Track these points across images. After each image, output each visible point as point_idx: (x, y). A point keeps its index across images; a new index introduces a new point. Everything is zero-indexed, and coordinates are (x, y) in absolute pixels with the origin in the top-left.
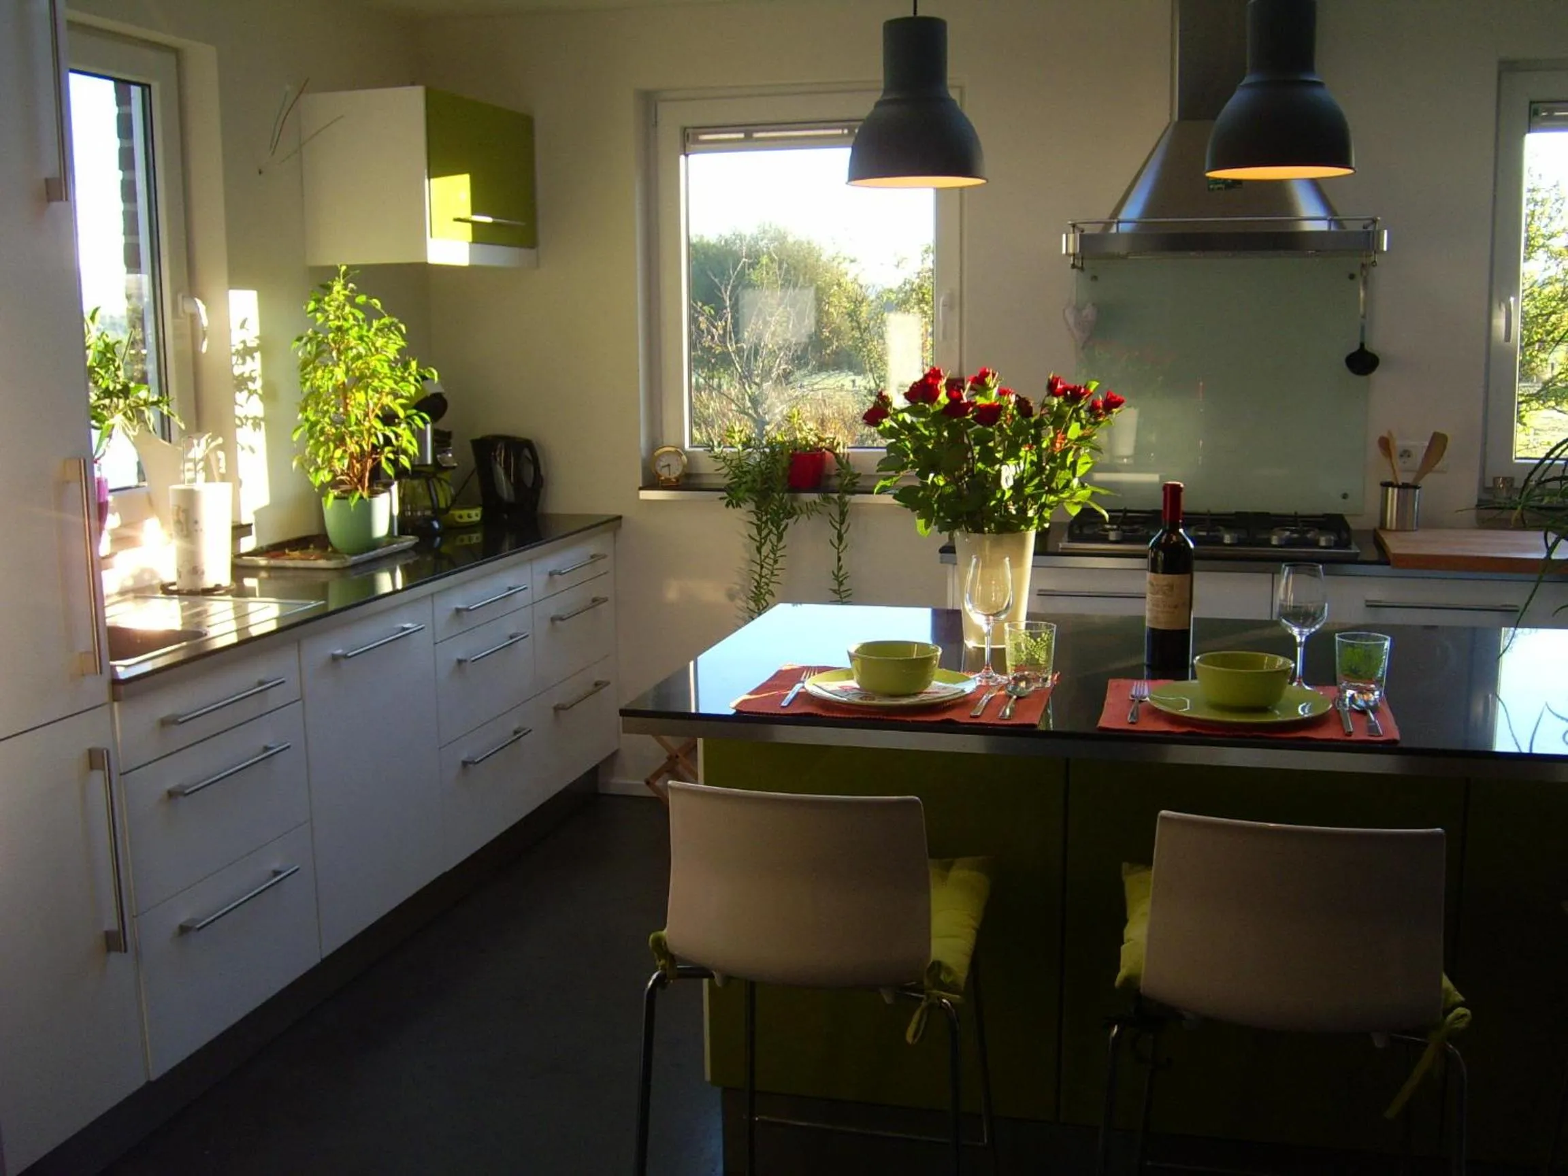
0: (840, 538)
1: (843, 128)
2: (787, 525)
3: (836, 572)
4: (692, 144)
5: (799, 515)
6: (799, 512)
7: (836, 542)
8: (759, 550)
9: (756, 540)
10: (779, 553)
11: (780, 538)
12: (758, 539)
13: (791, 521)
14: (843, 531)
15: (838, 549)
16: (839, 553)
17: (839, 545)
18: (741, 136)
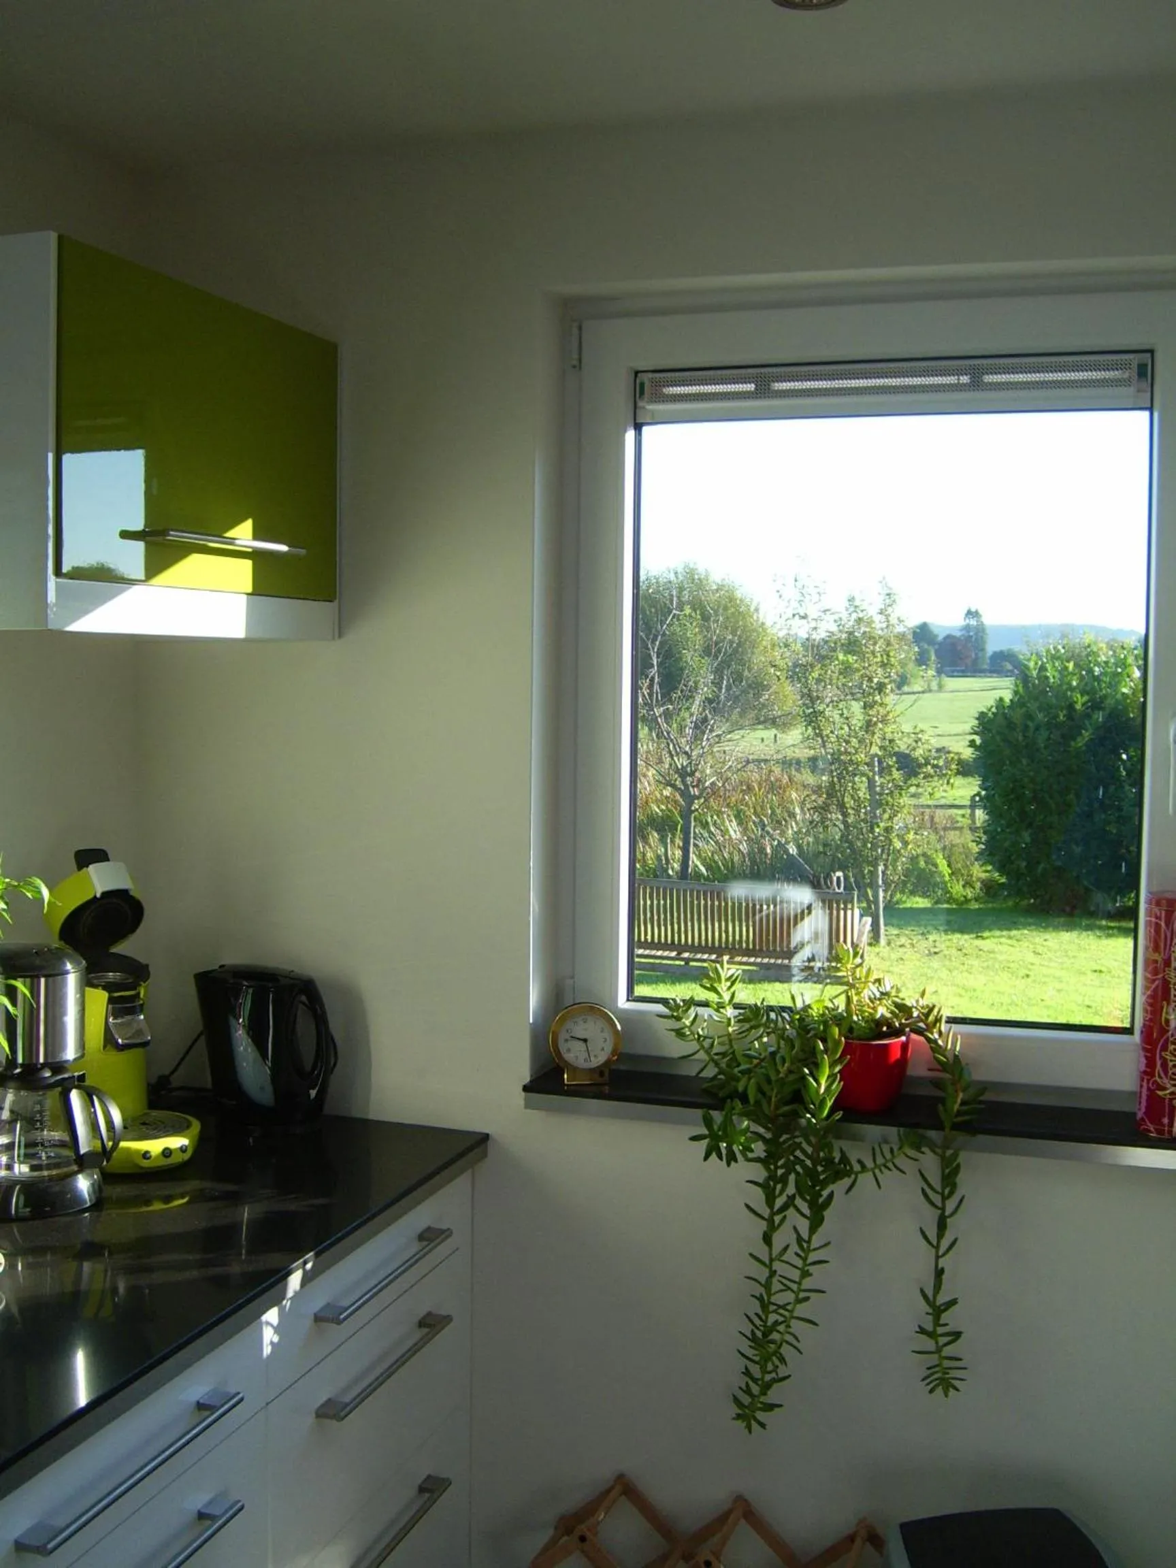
0: (942, 1226)
1: (959, 372)
2: (831, 1195)
3: (930, 1294)
4: (651, 401)
5: (857, 1174)
6: (857, 1167)
7: (932, 1234)
8: (767, 1239)
9: (762, 1218)
10: (812, 1257)
11: (816, 1222)
12: (766, 1212)
13: (839, 1187)
14: (949, 1209)
15: (937, 1247)
16: (938, 1257)
17: (938, 1242)
18: (751, 387)
